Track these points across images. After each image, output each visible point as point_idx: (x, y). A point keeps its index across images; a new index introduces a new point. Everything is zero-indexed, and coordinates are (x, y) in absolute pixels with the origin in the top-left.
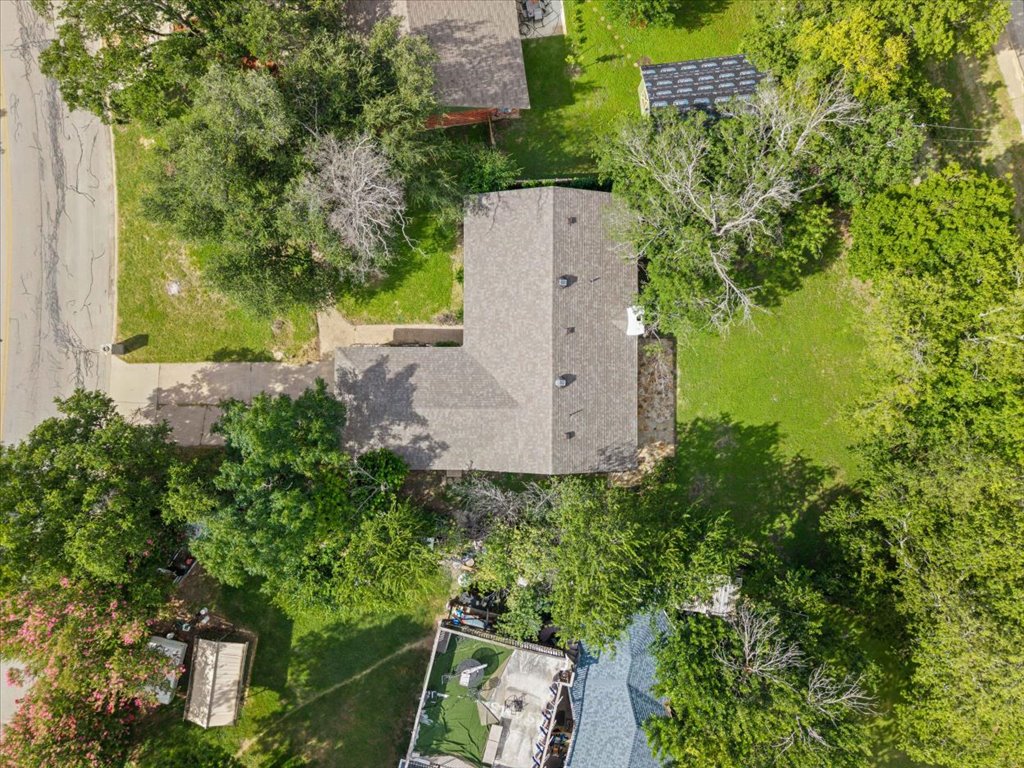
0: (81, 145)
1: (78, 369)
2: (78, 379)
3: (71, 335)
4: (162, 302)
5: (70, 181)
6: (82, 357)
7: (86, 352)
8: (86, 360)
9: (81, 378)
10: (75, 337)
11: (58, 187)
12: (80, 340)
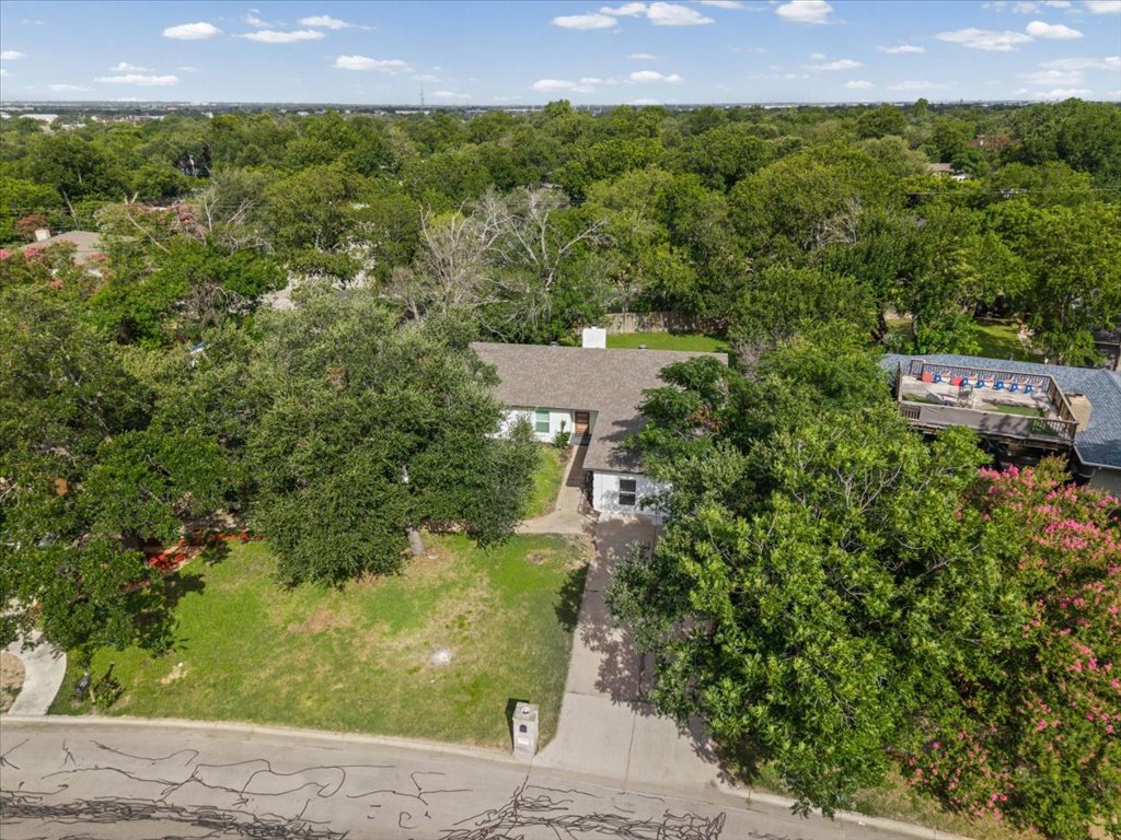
0: (97, 768)
1: (549, 822)
2: (573, 824)
3: (473, 828)
4: (459, 675)
5: (153, 794)
6: (525, 814)
7: (517, 805)
8: (532, 807)
9: (571, 820)
10: (479, 820)
11: (149, 817)
12: (489, 812)
